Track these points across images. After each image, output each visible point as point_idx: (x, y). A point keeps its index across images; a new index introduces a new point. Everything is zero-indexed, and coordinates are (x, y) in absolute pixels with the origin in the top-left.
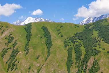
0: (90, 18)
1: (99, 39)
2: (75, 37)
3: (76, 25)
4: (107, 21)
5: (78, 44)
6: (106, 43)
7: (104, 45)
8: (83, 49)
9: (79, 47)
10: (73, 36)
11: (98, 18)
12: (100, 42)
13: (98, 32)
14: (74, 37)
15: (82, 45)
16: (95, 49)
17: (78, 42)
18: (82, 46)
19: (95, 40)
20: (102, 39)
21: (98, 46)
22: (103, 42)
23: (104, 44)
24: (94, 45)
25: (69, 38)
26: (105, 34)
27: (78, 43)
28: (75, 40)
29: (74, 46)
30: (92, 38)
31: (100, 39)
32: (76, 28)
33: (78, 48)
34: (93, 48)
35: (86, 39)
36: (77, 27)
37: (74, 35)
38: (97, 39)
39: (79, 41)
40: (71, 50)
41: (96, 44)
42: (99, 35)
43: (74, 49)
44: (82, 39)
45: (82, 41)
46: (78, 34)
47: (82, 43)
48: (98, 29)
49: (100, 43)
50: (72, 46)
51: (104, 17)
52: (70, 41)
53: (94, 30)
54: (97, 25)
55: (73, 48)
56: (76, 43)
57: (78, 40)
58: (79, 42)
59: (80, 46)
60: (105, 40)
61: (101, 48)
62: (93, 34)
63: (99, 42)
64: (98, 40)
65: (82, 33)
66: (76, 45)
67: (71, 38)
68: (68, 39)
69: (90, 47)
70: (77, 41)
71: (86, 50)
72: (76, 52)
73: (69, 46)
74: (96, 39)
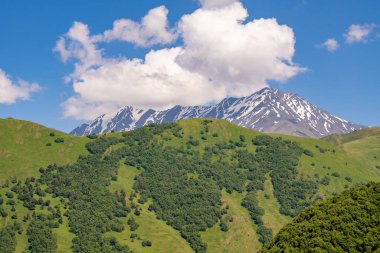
0: (128, 111)
1: (135, 201)
2: (40, 181)
3: (52, 135)
4: (181, 132)
5: (45, 212)
6: (161, 222)
7: (153, 227)
8: (63, 234)
9: (50, 226)
10: (33, 180)
11: (159, 116)
12: (137, 214)
13: (138, 173)
14: (33, 184)
15: (65, 219)
16: (113, 242)
17: (47, 204)
18: (60, 222)
19: (120, 204)
20: (150, 201)
21: (127, 228)
22: (152, 213)
23: (151, 223)
24: (111, 222)
25: (12, 186)
26: (161, 183)
27: (49, 209)
28: (36, 197)
29: (28, 222)
30: (108, 194)
31: (139, 202)
32: (49, 145)
33: (46, 228)
34: (108, 235)
35: (84, 196)
36: (56, 141)
37: (38, 176)
38: (127, 198)
39: (54, 202)
40: (12, 235)
41: (121, 219)
42: (139, 186)
43: (24, 233)
44: (68, 196)
45: (67, 200)
46: (55, 172)
47: (63, 211)
48: (139, 162)
49: (137, 220)
50: (19, 220)
51: (185, 116)
52: (15, 196)
53: (123, 161)
54: (136, 143)
55: (25, 227)
56: (38, 207)
57: (48, 197)
58: (52, 205)
59: (56, 221)
60: (158, 207)
61: (135, 239)
62: (115, 179)
63: (133, 211)
64: (133, 207)
65: (72, 169)
66: (39, 217)
67: (23, 185)
68: (8, 190)
69: (94, 229)
70: (45, 200)
71: (74, 241)
72: (30, 248)
73: (8, 218)
74: (122, 201)
